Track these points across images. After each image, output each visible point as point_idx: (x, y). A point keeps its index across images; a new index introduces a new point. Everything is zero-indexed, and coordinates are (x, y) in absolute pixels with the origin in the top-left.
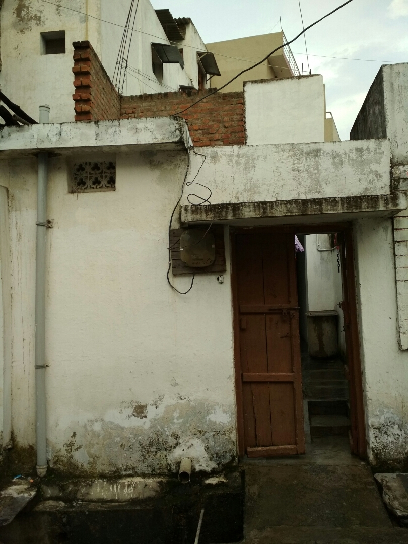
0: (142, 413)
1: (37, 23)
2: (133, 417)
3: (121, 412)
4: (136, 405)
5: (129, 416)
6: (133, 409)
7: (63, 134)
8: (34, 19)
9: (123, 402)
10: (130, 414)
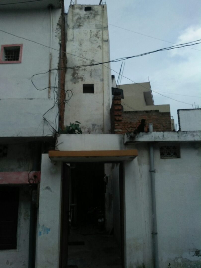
0: (199, 254)
1: (81, 80)
2: (195, 256)
3: (189, 254)
4: (196, 250)
5: (193, 255)
6: (195, 252)
7: (165, 136)
8: (80, 79)
9: (190, 249)
10: (194, 255)
